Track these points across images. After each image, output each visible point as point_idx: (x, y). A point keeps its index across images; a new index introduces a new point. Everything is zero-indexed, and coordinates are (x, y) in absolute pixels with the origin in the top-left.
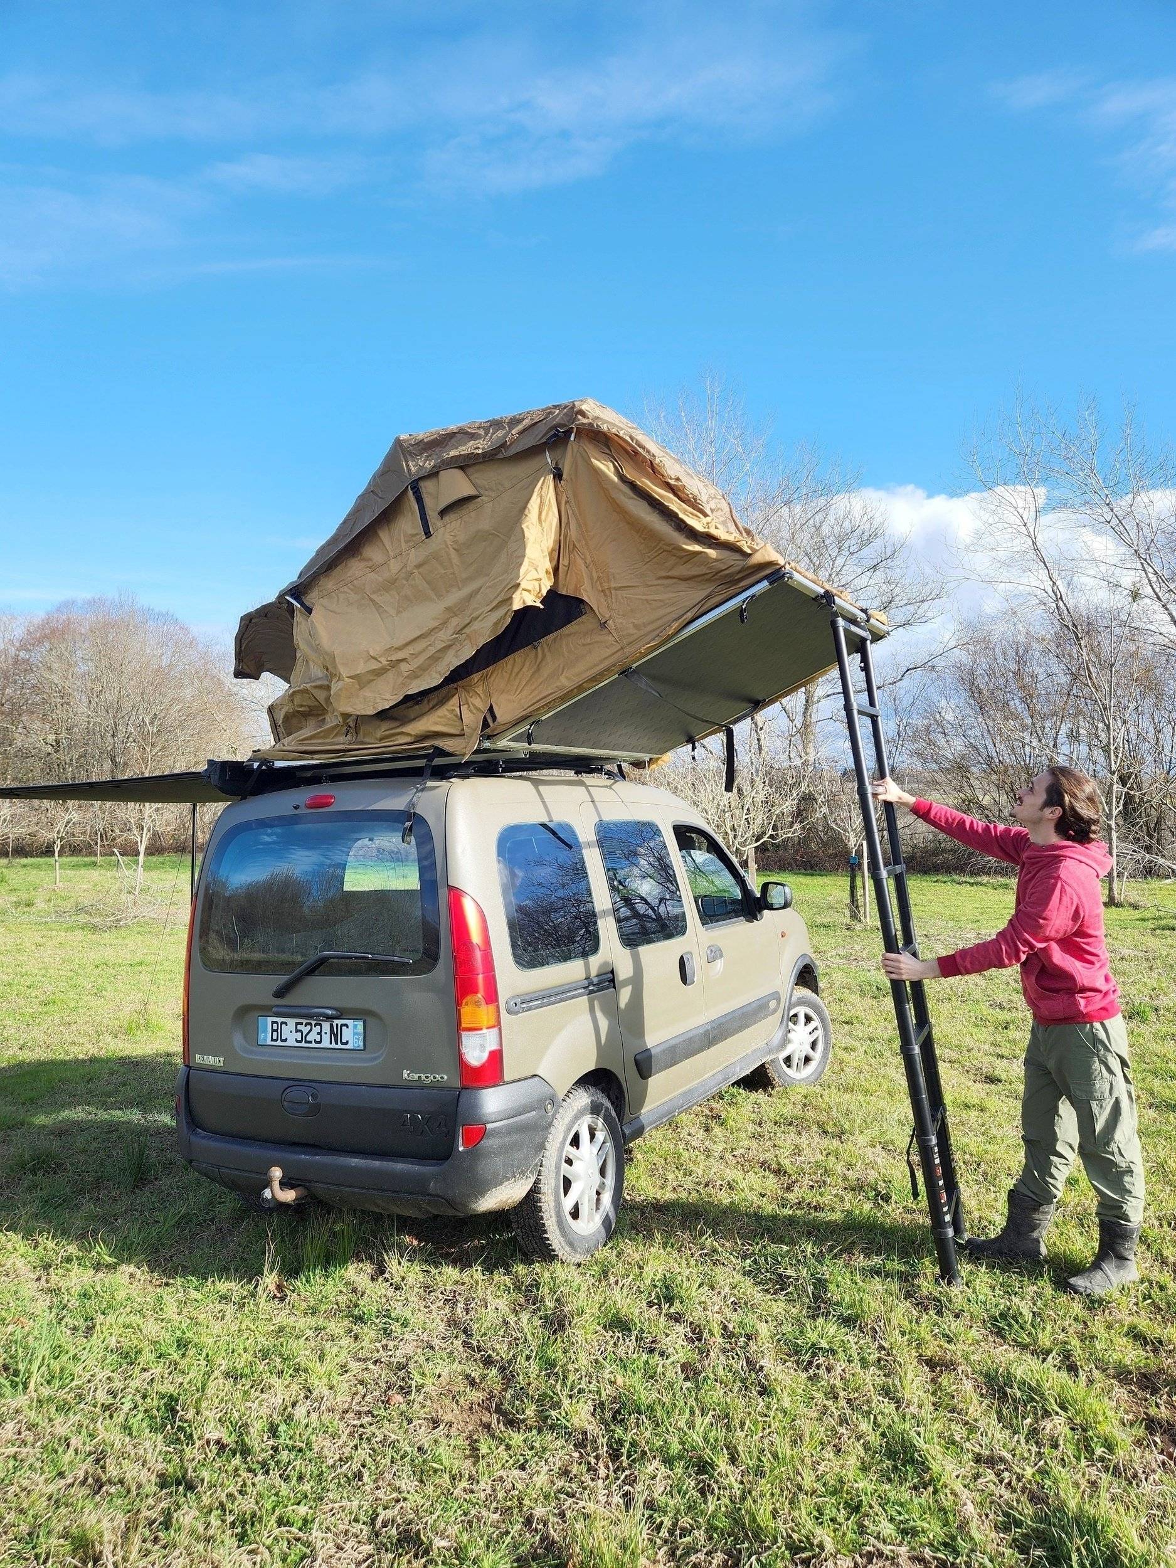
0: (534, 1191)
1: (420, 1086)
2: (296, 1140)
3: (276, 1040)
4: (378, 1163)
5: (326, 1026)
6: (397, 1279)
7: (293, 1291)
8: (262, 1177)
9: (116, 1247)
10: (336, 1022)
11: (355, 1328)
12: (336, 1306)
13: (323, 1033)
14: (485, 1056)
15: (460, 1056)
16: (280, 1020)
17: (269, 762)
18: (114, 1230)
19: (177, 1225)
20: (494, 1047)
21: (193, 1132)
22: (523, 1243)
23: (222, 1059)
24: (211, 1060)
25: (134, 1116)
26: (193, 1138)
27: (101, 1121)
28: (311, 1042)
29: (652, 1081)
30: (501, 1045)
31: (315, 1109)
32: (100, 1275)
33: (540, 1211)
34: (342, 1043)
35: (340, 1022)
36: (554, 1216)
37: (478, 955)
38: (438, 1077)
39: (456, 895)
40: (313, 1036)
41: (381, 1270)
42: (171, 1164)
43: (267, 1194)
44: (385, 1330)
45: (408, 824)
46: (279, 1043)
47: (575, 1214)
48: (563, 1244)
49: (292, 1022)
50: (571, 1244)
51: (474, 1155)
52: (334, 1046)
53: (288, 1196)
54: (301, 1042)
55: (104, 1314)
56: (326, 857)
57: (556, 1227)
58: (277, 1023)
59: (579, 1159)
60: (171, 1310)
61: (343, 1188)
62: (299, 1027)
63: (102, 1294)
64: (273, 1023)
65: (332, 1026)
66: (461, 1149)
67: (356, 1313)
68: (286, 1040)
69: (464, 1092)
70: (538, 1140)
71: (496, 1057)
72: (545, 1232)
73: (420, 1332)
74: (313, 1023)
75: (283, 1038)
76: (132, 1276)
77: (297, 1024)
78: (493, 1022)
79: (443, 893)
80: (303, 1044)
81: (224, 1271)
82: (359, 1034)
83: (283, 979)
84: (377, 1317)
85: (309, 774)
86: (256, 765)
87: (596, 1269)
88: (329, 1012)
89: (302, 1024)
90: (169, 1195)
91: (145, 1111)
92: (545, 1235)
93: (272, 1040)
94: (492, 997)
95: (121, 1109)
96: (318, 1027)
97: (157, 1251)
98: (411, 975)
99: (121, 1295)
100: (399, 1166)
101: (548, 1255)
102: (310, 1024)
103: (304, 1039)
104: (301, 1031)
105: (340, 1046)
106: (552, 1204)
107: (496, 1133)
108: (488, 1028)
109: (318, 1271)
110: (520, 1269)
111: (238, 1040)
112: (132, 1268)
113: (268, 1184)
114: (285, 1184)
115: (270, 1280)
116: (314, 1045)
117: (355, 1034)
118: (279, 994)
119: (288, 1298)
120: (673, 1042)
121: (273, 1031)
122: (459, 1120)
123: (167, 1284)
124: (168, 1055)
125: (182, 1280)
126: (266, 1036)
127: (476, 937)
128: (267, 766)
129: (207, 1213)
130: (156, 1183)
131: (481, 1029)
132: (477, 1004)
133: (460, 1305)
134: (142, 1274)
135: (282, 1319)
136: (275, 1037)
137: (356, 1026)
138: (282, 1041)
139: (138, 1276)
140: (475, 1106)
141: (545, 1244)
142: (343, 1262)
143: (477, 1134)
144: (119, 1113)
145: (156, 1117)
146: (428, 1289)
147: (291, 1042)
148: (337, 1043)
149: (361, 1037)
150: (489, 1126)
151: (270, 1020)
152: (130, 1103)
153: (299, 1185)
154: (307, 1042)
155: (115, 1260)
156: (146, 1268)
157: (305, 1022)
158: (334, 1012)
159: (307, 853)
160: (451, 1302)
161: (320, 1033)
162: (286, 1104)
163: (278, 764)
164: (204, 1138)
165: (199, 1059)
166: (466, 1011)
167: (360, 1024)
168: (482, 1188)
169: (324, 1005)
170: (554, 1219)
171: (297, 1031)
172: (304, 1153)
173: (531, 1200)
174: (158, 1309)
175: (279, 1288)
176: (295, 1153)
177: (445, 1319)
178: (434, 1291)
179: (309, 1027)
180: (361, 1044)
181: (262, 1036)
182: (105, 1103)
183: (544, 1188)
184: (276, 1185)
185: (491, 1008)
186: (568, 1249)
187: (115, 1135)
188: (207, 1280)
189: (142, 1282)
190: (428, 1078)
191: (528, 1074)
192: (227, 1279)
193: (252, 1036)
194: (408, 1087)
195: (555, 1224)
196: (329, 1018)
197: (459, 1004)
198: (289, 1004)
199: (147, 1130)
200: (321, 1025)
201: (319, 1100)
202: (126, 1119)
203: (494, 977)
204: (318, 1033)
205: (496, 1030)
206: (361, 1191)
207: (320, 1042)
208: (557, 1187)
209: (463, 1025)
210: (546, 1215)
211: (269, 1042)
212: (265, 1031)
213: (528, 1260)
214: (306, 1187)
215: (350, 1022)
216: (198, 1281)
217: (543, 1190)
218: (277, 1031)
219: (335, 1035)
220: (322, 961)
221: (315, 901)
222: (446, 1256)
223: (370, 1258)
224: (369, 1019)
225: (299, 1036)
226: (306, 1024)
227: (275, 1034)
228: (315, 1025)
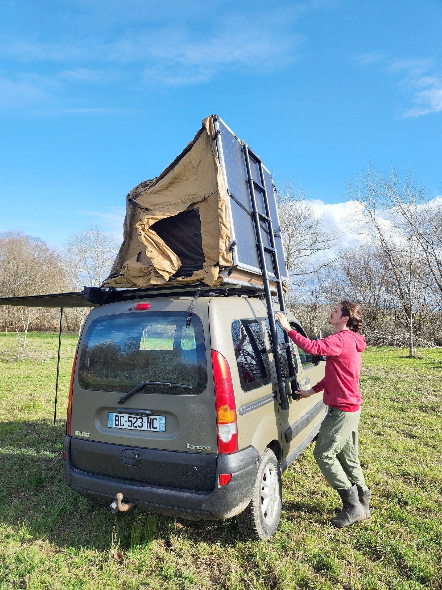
0: (251, 505)
1: (196, 452)
2: (128, 477)
3: (118, 425)
4: (173, 493)
5: (145, 419)
6: (178, 550)
7: (127, 558)
8: (112, 496)
9: (32, 528)
10: (151, 417)
11: (165, 583)
12: (151, 568)
13: (143, 423)
14: (230, 437)
15: (218, 437)
16: (120, 415)
17: (114, 288)
18: (30, 518)
19: (59, 515)
20: (234, 432)
21: (73, 470)
22: (241, 531)
23: (89, 434)
24: (83, 434)
25: (32, 452)
26: (73, 474)
27: (17, 454)
28: (136, 427)
29: (292, 442)
30: (237, 432)
31: (139, 462)
32: (25, 546)
33: (253, 516)
34: (153, 428)
35: (152, 417)
36: (259, 518)
37: (226, 384)
38: (206, 448)
39: (214, 353)
40: (138, 424)
41: (168, 544)
42: (52, 478)
43: (114, 506)
44: (180, 585)
45: (188, 318)
46: (119, 427)
47: (265, 514)
48: (263, 532)
49: (126, 416)
50: (266, 532)
51: (226, 490)
52: (149, 429)
53: (124, 508)
54: (131, 426)
55: (29, 573)
57: (260, 524)
58: (118, 416)
59: (267, 487)
60: (64, 570)
61: (153, 504)
62: (131, 419)
63: (27, 559)
64: (116, 416)
65: (148, 419)
66: (219, 487)
67: (163, 574)
68: (123, 425)
69: (220, 456)
70: (253, 480)
71: (235, 437)
72: (255, 526)
73: (200, 586)
74: (138, 417)
75: (122, 424)
76: (41, 546)
77: (129, 417)
78: (233, 420)
79: (209, 353)
80: (132, 428)
81: (87, 544)
82: (162, 424)
83: (124, 394)
84: (175, 577)
85: (129, 295)
86: (107, 290)
87: (279, 544)
88: (148, 412)
89: (132, 417)
90: (53, 495)
91: (37, 449)
92: (255, 528)
93: (116, 425)
94: (233, 407)
95: (25, 448)
96: (141, 419)
97: (52, 530)
98: (192, 394)
99: (37, 560)
100: (185, 494)
101: (255, 537)
102: (137, 418)
103: (133, 425)
104: (131, 421)
105: (152, 429)
106: (258, 512)
107: (236, 478)
108: (231, 423)
109: (139, 546)
110: (240, 544)
111: (98, 424)
112: (40, 542)
113: (115, 500)
114: (125, 501)
115: (114, 551)
116: (138, 428)
117: (160, 423)
118: (121, 402)
119: (125, 562)
120: (297, 424)
121: (116, 420)
122: (218, 471)
123: (60, 552)
124: (45, 420)
125: (67, 549)
126: (112, 424)
127: (224, 376)
128: (113, 290)
129: (74, 507)
130: (46, 489)
131: (228, 423)
132: (225, 410)
133: (215, 567)
134: (46, 544)
135: (124, 576)
136: (117, 424)
137: (161, 420)
138: (121, 425)
139: (44, 546)
140: (225, 464)
141: (254, 532)
142: (149, 540)
143: (228, 479)
144: (24, 450)
145: (43, 452)
146: (196, 557)
147: (126, 427)
148: (150, 428)
149: (164, 425)
150: (233, 475)
151: (115, 415)
152: (31, 445)
153: (130, 501)
154: (134, 427)
155: (32, 537)
156: (48, 541)
157: (133, 416)
158: (150, 412)
160: (210, 565)
161: (141, 423)
162: (123, 458)
163: (118, 289)
164: (79, 473)
165: (77, 433)
166: (221, 413)
167: (163, 419)
168: (229, 508)
169: (145, 408)
170: (259, 520)
171: (129, 421)
172: (132, 485)
173: (248, 512)
174: (57, 569)
175: (119, 556)
176: (128, 484)
177: (209, 577)
178: (199, 558)
179: (136, 419)
180: (164, 429)
181: (110, 423)
182: (18, 445)
183: (255, 504)
184: (120, 502)
185: (233, 412)
186: (264, 534)
187: (24, 462)
188: (80, 549)
189: (46, 549)
190: (201, 448)
191: (248, 445)
192: (90, 549)
193: (105, 423)
194: (189, 452)
195: (260, 522)
196: (147, 415)
197: (217, 410)
198: (124, 407)
199: (39, 459)
200: (142, 418)
201: (141, 458)
202: (28, 453)
203: (233, 396)
204: (140, 422)
205: (234, 424)
206: (164, 506)
207: (142, 427)
208: (260, 502)
209: (220, 421)
210: (255, 518)
211: (114, 426)
212: (112, 421)
213: (244, 541)
214: (133, 502)
215: (158, 417)
216: (75, 549)
217: (254, 505)
218: (118, 420)
219: (150, 424)
220: (144, 386)
221: (123, 354)
222: (198, 534)
223: (161, 536)
224: (168, 417)
225: (130, 424)
226: (134, 418)
227: (117, 422)
228: (139, 418)
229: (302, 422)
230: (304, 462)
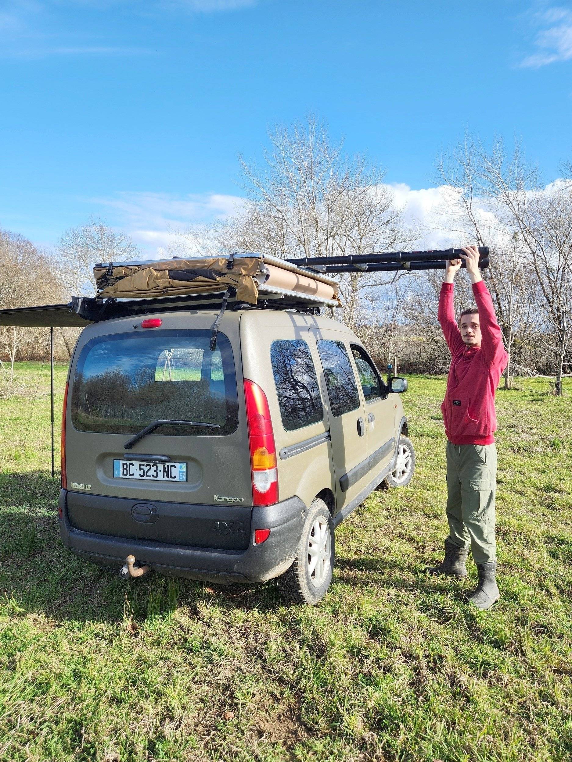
0: (295, 564)
1: (226, 505)
2: (142, 537)
3: (126, 475)
4: (198, 553)
5: (160, 467)
6: (206, 619)
7: (143, 630)
8: (122, 560)
9: (23, 600)
10: (167, 464)
11: (189, 657)
12: (172, 641)
13: (158, 471)
14: (268, 486)
15: (253, 486)
16: (128, 462)
17: (113, 299)
18: (21, 588)
19: (59, 583)
20: (273, 480)
21: (71, 530)
22: (284, 594)
23: (89, 486)
24: (81, 487)
25: (24, 510)
26: (72, 534)
27: (4, 513)
28: (150, 476)
29: (349, 492)
30: (277, 479)
31: (155, 518)
32: (15, 620)
33: (297, 577)
34: (172, 477)
35: (170, 464)
36: (305, 579)
37: (263, 422)
38: (238, 499)
39: (248, 383)
40: (152, 472)
41: (195, 612)
42: (50, 540)
43: (124, 570)
44: (208, 657)
45: (213, 338)
46: (128, 476)
47: (313, 575)
48: (310, 595)
49: (137, 464)
50: (313, 594)
51: (263, 548)
52: (166, 479)
53: (138, 572)
54: (143, 476)
55: (20, 651)
56: (139, 361)
57: (306, 586)
58: (126, 464)
59: (315, 543)
60: (65, 646)
61: (174, 567)
62: (142, 467)
63: (17, 636)
64: (124, 464)
65: (164, 467)
66: (255, 544)
67: (187, 646)
68: (133, 475)
69: (255, 509)
70: (297, 535)
71: (275, 486)
72: (300, 589)
73: (231, 659)
74: (152, 464)
75: (131, 473)
76: (35, 620)
77: (140, 465)
78: (272, 465)
79: (240, 384)
80: (145, 478)
81: (94, 616)
82: (183, 472)
83: (132, 437)
84: (201, 649)
85: (136, 308)
86: (104, 301)
87: (329, 608)
88: (163, 458)
89: (144, 465)
90: (52, 561)
91: (30, 507)
92: (299, 591)
93: (124, 475)
94: (272, 449)
95: (15, 505)
96: (155, 467)
97: (49, 602)
98: (219, 435)
99: (30, 636)
100: (213, 555)
101: (300, 601)
102: (150, 465)
103: (145, 474)
104: (143, 470)
105: (170, 479)
106: (304, 572)
107: (276, 534)
108: (269, 469)
109: (157, 617)
110: (282, 610)
111: (100, 474)
112: (34, 616)
113: (125, 563)
114: (137, 564)
115: (127, 623)
116: (152, 478)
117: (180, 472)
118: (129, 446)
119: (140, 635)
120: (356, 470)
121: (124, 469)
122: (253, 526)
123: (59, 626)
124: (40, 472)
125: (69, 623)
126: (119, 473)
127: (261, 411)
128: (112, 302)
129: (78, 574)
130: (43, 553)
131: (265, 469)
132: (263, 453)
133: (251, 636)
134: (42, 618)
135: (138, 651)
136: (125, 473)
137: (181, 467)
138: (130, 475)
139: (39, 621)
140: (262, 518)
141: (299, 595)
142: (172, 609)
143: (265, 535)
144: (13, 508)
145: (38, 510)
146: (228, 626)
147: (136, 476)
148: (168, 477)
149: (185, 474)
150: (272, 530)
151: (121, 462)
152: (21, 502)
153: (145, 565)
154: (147, 476)
155: (24, 610)
156: (43, 615)
157: (145, 463)
158: (166, 458)
159: (128, 359)
160: (245, 634)
161: (156, 471)
162: (134, 514)
163: (119, 300)
164: (79, 534)
165: (74, 486)
166: (256, 457)
167: (184, 466)
168: (267, 568)
169: (159, 453)
170: (305, 581)
171: (140, 469)
172: (146, 546)
173: (292, 572)
174: (56, 646)
175: (134, 628)
176: (142, 545)
177: (244, 647)
178: (232, 626)
179: (148, 467)
180: (185, 478)
181: (116, 472)
182: (6, 502)
183: (299, 563)
184: (131, 566)
185: (272, 456)
186: (311, 597)
187: (13, 522)
188: (85, 622)
189: (42, 624)
190: (232, 500)
191: (292, 495)
192: (98, 621)
193: (110, 472)
194: (217, 505)
195: (306, 584)
196: (162, 461)
197: (252, 453)
198: (135, 452)
199: (33, 518)
200: (157, 466)
201: (157, 513)
202: (19, 512)
203: (273, 436)
204: (155, 471)
205: (273, 470)
206: (187, 569)
207: (157, 476)
208: (306, 561)
209: (255, 467)
210: (300, 579)
211: (121, 476)
212: (119, 469)
213: (287, 605)
214: (148, 566)
215: (176, 464)
216: (79, 623)
217: (299, 564)
218: (126, 469)
219: (167, 473)
220: (157, 426)
221: (134, 387)
222: (233, 600)
223: (187, 604)
224: (190, 463)
225: (142, 472)
226: (147, 465)
227: (125, 471)
228: (153, 466)
229: (363, 468)
230: (366, 514)
